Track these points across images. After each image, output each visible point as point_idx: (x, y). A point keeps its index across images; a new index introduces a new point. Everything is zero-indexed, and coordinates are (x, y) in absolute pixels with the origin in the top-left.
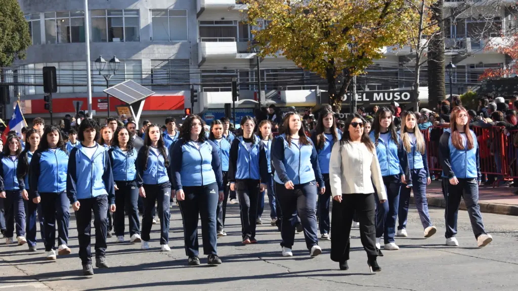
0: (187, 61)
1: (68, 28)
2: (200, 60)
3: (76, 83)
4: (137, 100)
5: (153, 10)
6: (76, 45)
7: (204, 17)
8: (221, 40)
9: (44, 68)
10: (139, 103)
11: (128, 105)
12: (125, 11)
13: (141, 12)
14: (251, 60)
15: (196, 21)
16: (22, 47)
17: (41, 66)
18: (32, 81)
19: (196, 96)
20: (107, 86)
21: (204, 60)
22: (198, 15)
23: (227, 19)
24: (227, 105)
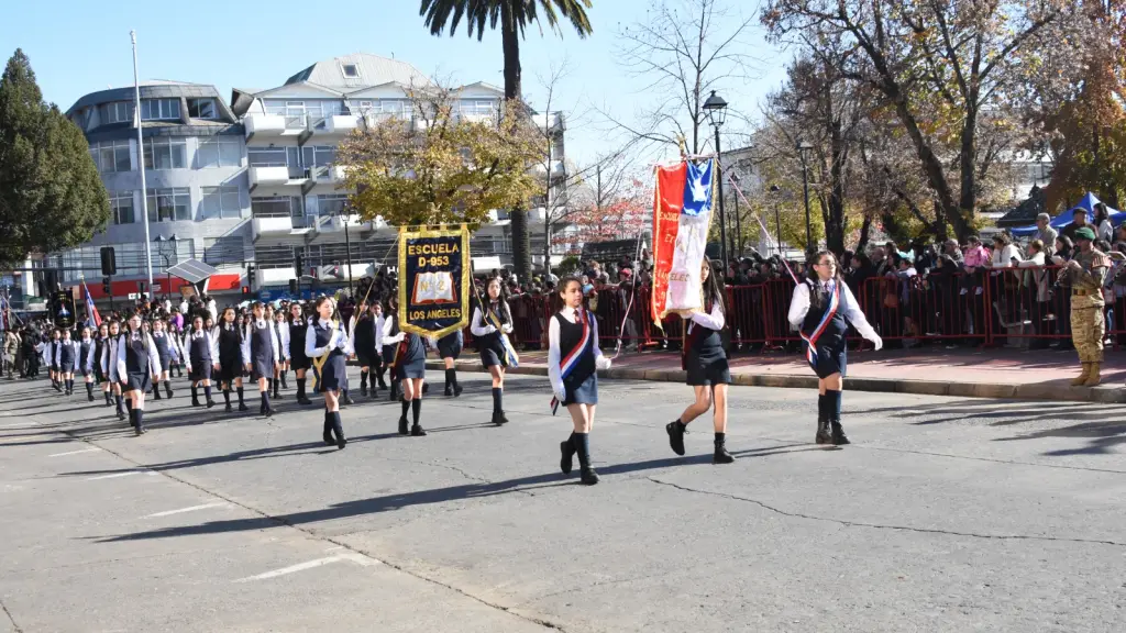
0: (240, 238)
1: (116, 209)
2: (255, 236)
3: (126, 265)
4: (201, 279)
5: (204, 187)
6: (125, 225)
7: (257, 193)
8: (275, 216)
9: (102, 249)
10: (203, 282)
11: (191, 284)
12: (176, 188)
13: (192, 190)
14: (306, 235)
15: (249, 197)
16: (102, 221)
17: (98, 249)
18: (79, 265)
19: (253, 274)
20: (168, 266)
21: (258, 236)
22: (251, 191)
23: (280, 194)
24: (292, 281)
